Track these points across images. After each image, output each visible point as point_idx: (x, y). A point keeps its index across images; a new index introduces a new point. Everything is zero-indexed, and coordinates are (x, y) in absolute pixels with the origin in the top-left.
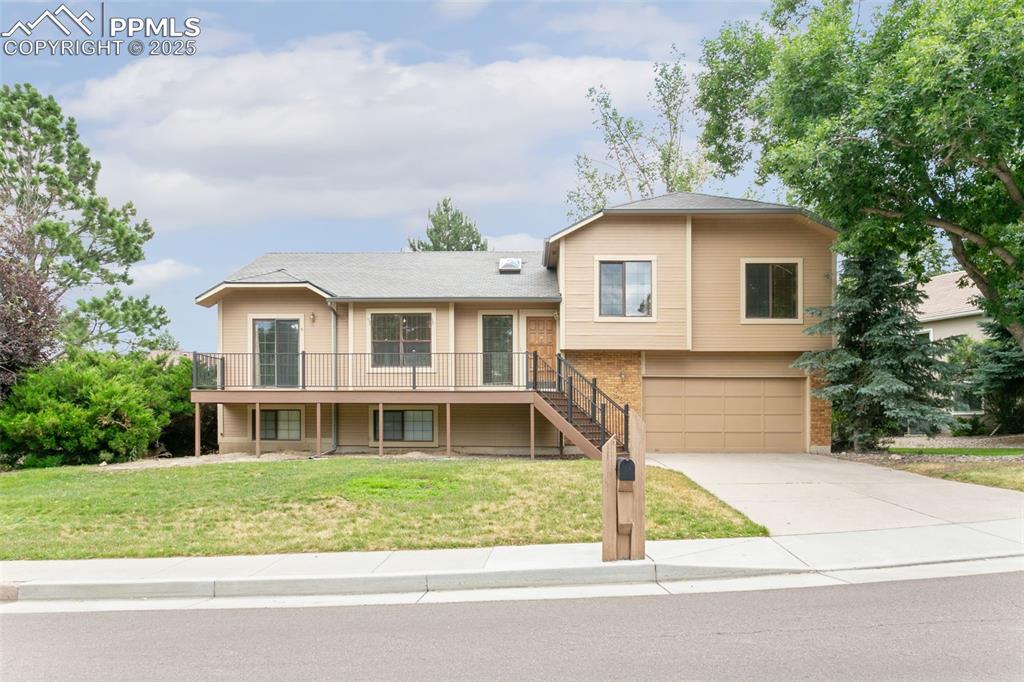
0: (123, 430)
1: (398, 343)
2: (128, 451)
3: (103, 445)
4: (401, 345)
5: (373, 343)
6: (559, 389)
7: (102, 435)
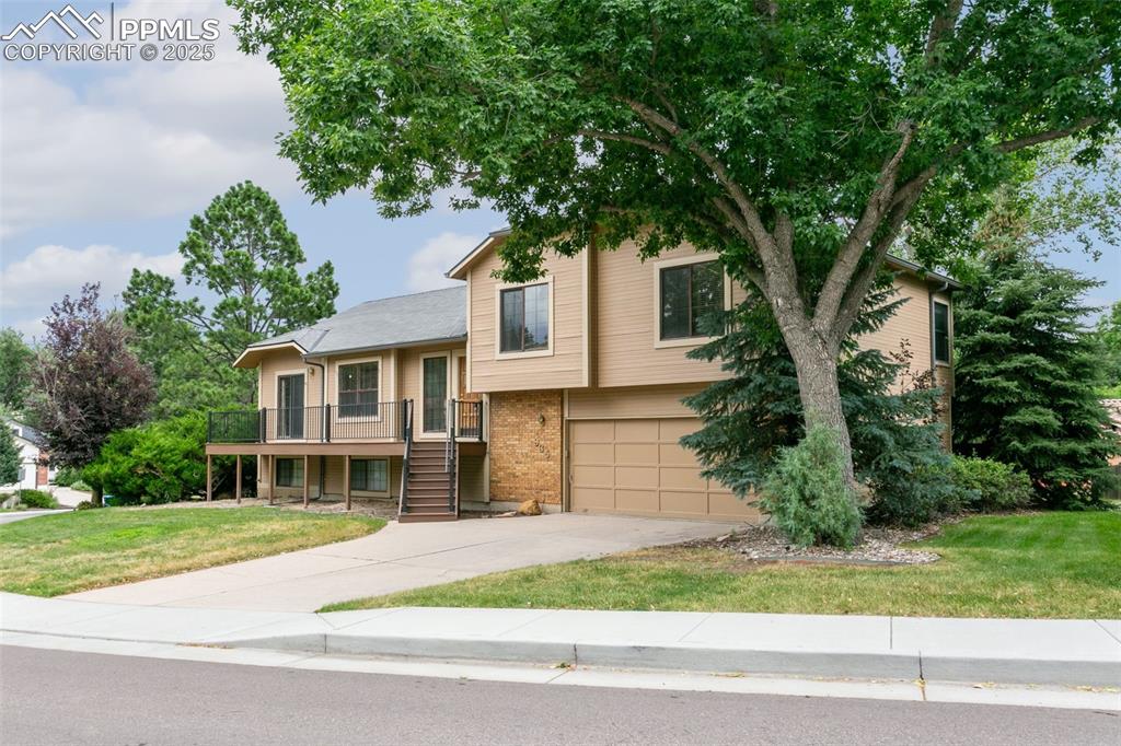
0: (156, 477)
1: (355, 393)
2: (162, 495)
3: (142, 490)
4: (358, 395)
5: (340, 394)
6: (481, 438)
7: (139, 481)
